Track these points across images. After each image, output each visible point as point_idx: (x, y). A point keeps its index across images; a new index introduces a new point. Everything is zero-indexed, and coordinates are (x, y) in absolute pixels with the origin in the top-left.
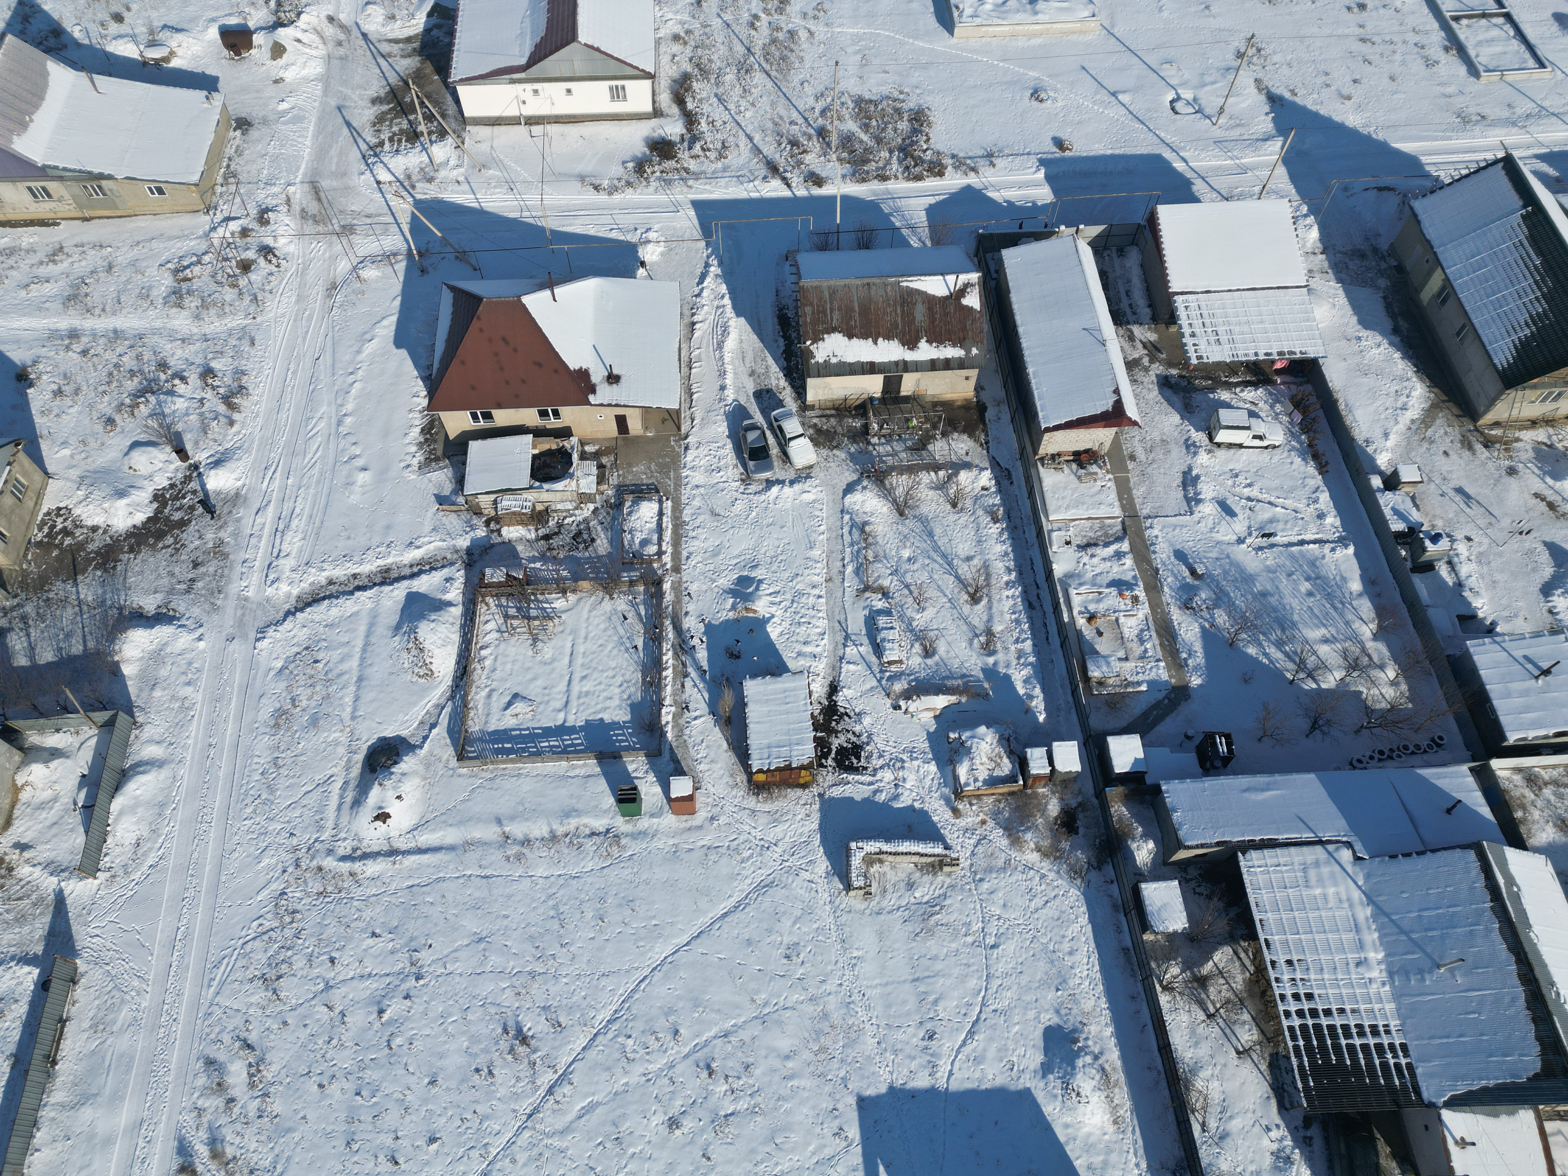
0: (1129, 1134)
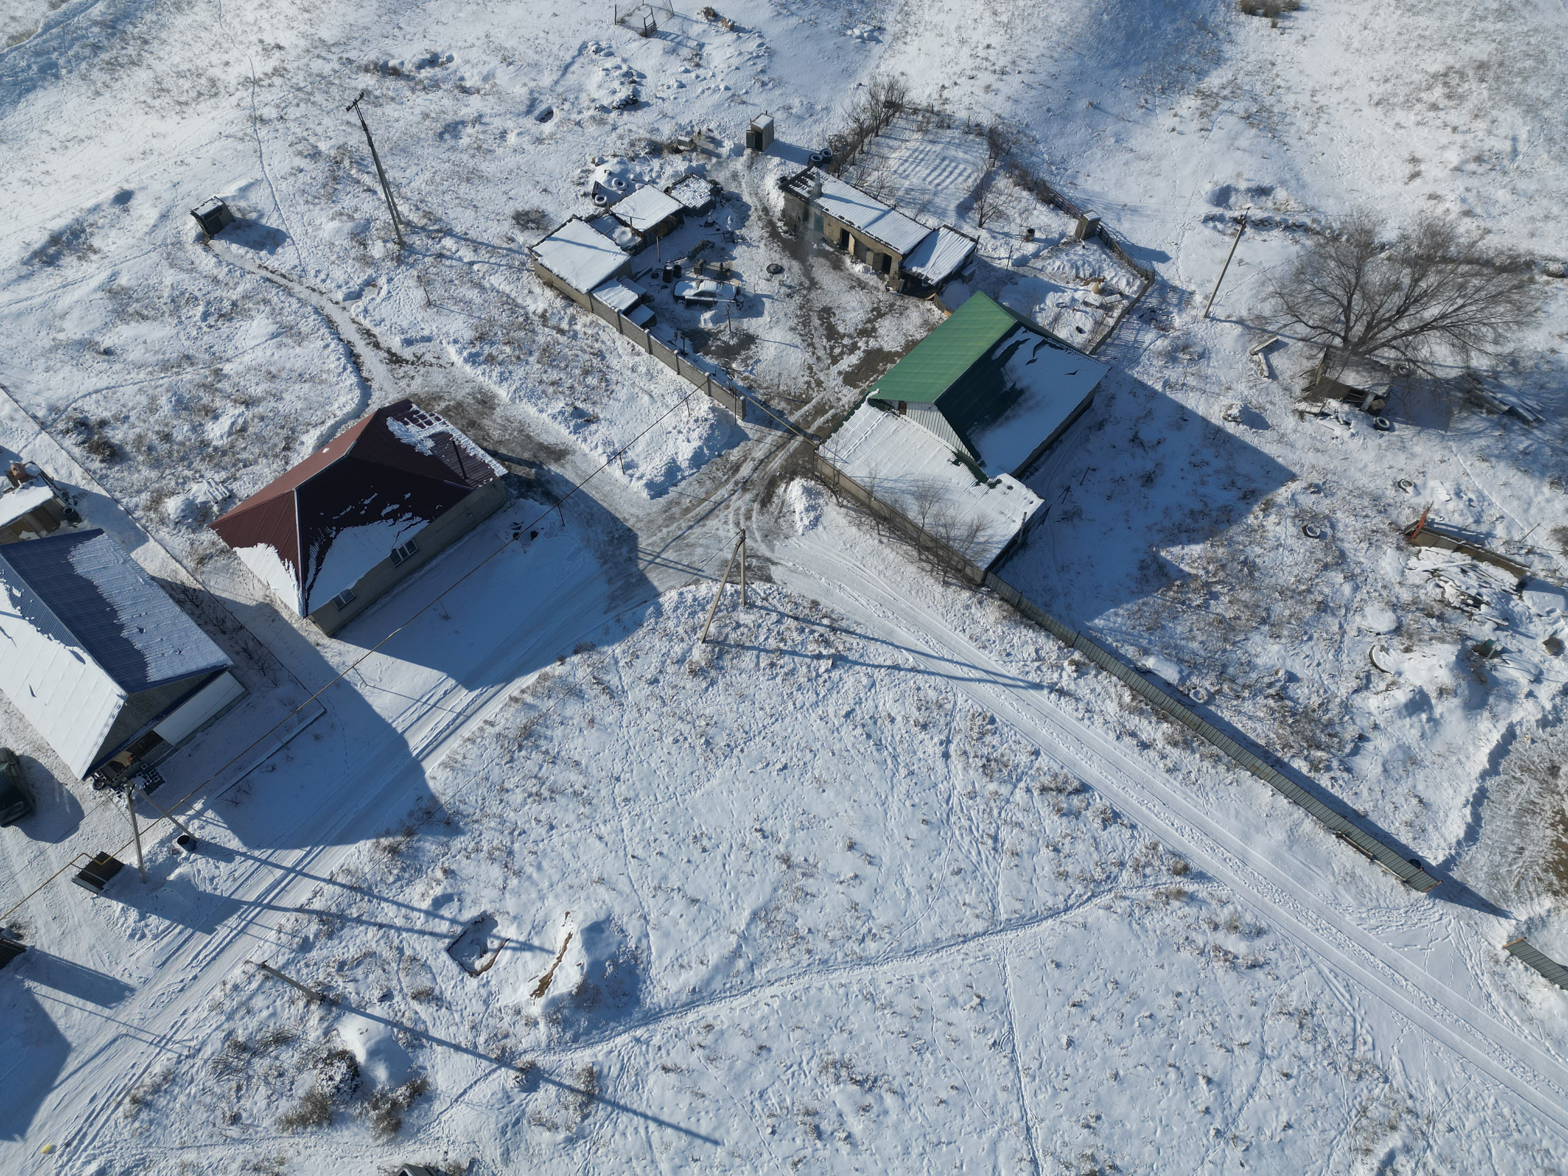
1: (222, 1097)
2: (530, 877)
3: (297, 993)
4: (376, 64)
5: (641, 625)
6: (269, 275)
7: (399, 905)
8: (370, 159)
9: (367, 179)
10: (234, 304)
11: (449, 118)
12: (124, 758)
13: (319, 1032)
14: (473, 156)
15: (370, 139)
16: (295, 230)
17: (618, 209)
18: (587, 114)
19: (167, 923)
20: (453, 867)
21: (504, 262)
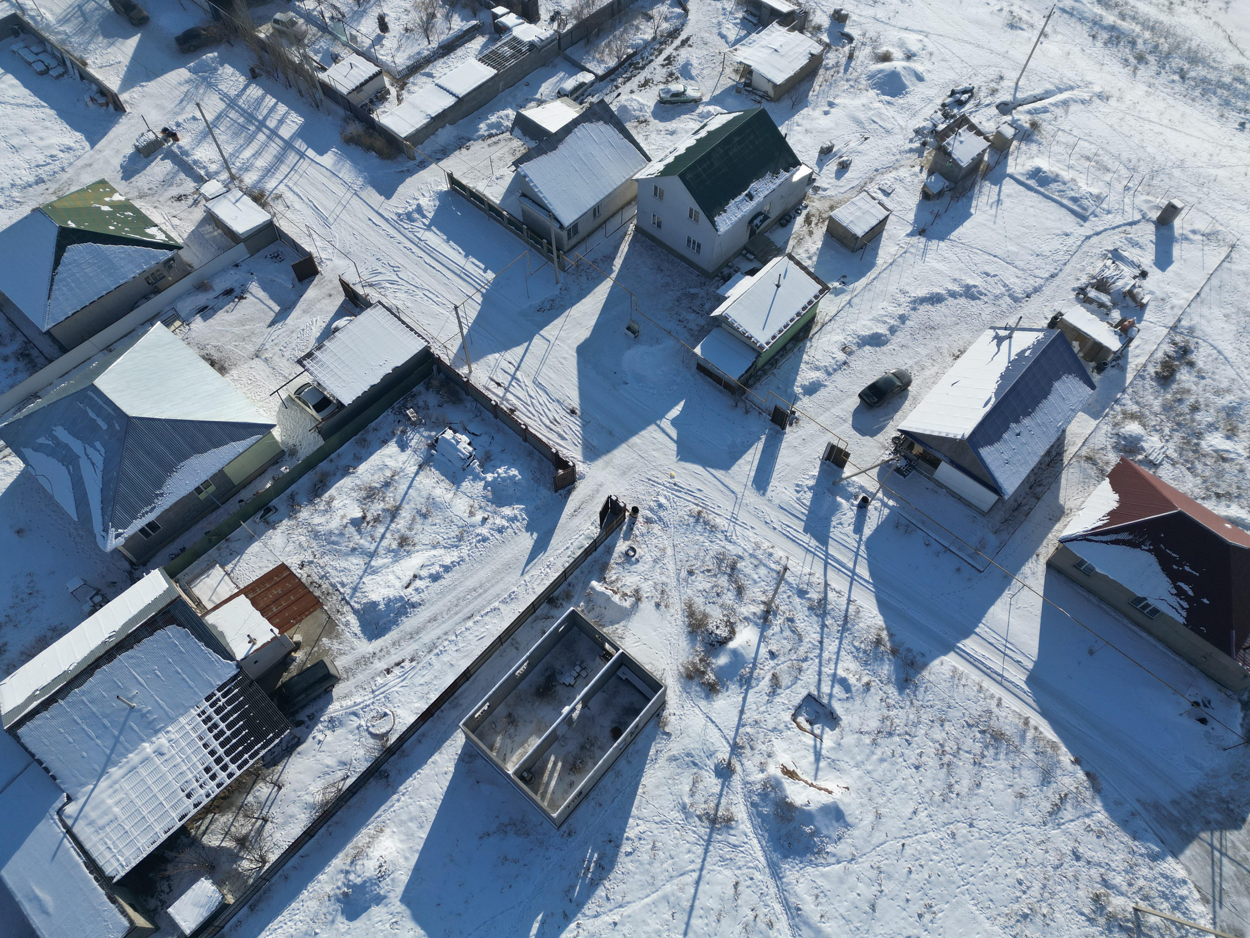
0: (383, 817)
1: (703, 562)
2: (873, 753)
3: (770, 594)
5: (1135, 838)
7: (838, 653)
12: (918, 449)
13: (746, 614)
19: (808, 504)
20: (872, 689)
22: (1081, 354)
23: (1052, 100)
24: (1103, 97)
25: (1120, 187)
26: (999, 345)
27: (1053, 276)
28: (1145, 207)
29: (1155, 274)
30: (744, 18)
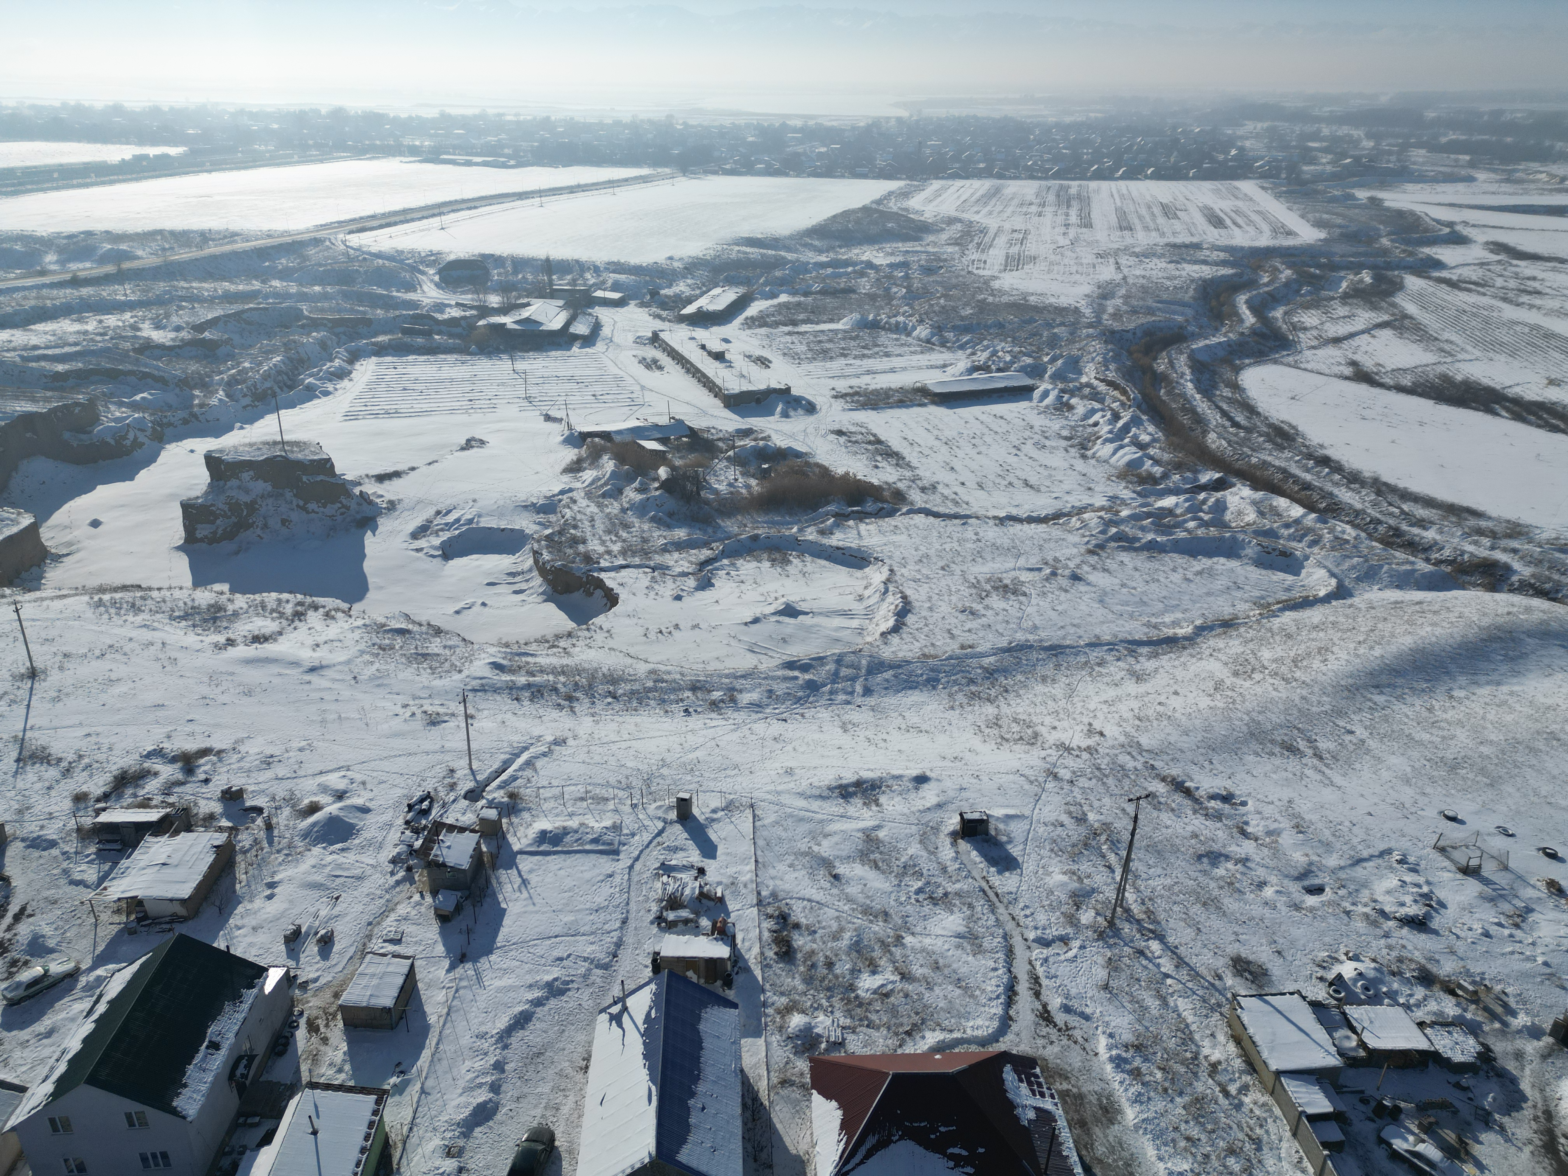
4: (1174, 779)
6: (987, 888)
8: (1125, 845)
9: (1112, 858)
10: (946, 894)
11: (1216, 847)
14: (1221, 888)
15: (1134, 830)
16: (1029, 866)
17: (1354, 1012)
18: (1361, 909)
21: (1200, 992)
22: (702, 981)
23: (515, 766)
24: (560, 742)
25: (627, 809)
26: (620, 1025)
27: (624, 922)
28: (660, 813)
29: (710, 866)
30: (100, 850)
